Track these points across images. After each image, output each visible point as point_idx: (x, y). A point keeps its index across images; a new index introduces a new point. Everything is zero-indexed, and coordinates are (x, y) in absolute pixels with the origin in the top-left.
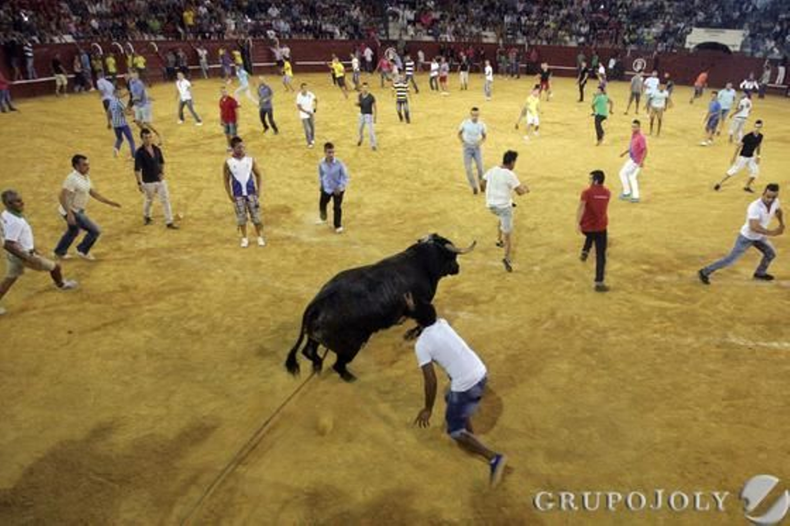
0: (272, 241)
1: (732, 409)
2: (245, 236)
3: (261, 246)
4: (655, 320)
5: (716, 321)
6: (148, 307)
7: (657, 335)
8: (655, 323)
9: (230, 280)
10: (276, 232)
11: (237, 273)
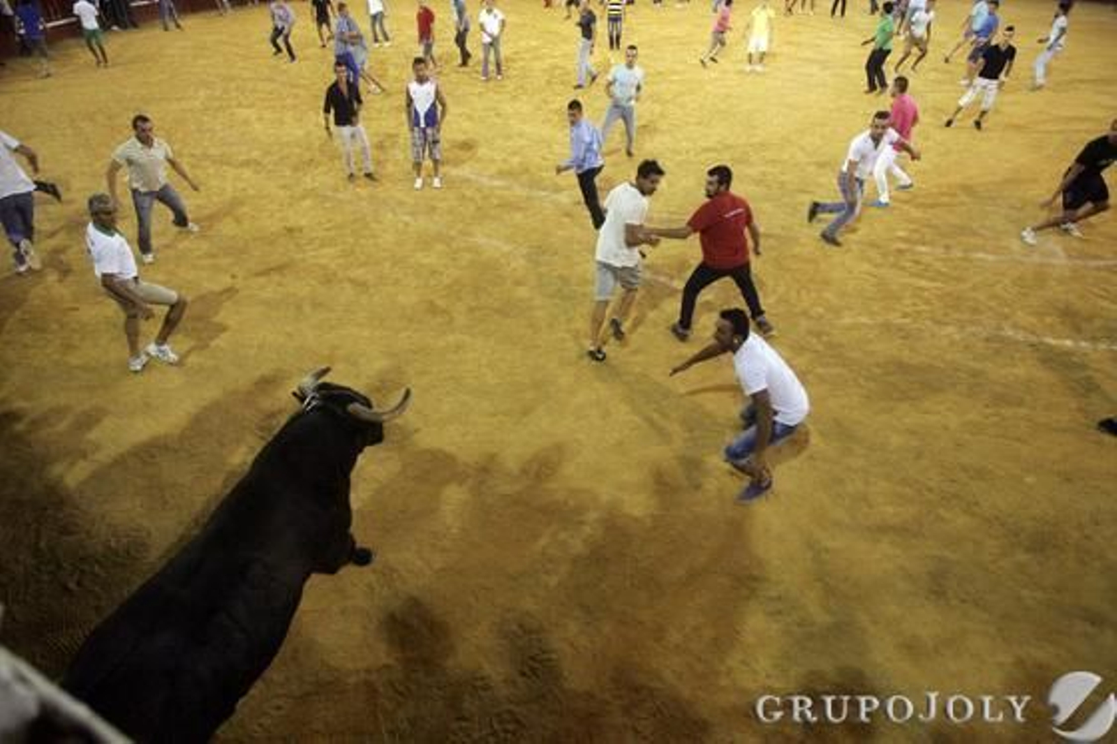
0: (449, 183)
1: (996, 419)
2: (419, 175)
3: (436, 188)
4: (908, 302)
5: (990, 308)
6: (313, 253)
7: (907, 320)
8: (908, 306)
9: (401, 226)
10: (454, 172)
11: (407, 218)
